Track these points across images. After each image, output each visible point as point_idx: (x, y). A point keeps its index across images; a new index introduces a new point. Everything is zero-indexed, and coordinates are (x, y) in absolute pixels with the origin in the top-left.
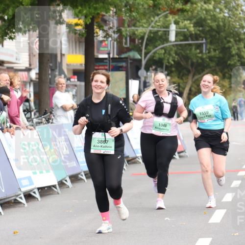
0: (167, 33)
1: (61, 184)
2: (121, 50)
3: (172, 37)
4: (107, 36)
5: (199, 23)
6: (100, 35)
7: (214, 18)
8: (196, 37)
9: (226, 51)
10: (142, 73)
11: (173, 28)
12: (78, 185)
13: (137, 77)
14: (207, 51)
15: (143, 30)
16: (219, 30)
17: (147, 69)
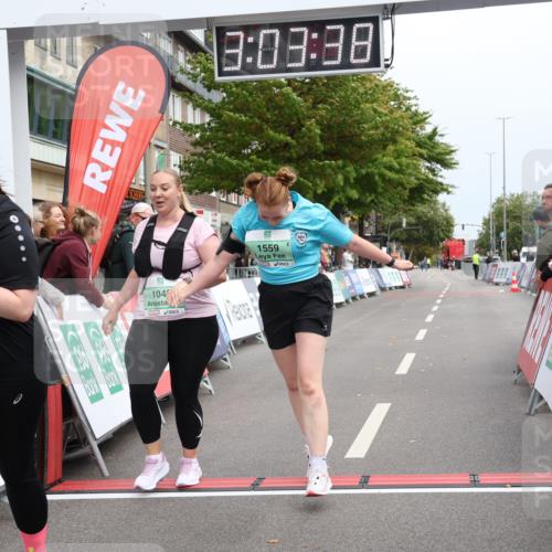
0: (401, 223)
1: (347, 301)
2: (377, 232)
3: (404, 225)
4: (370, 224)
5: (419, 218)
6: (366, 224)
7: (426, 216)
8: (417, 225)
9: (432, 232)
10: (388, 243)
11: (404, 220)
12: (356, 302)
13: (385, 246)
14: (422, 233)
15: (389, 221)
16: (428, 221)
17: (391, 241)
